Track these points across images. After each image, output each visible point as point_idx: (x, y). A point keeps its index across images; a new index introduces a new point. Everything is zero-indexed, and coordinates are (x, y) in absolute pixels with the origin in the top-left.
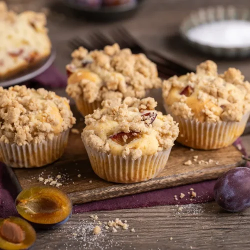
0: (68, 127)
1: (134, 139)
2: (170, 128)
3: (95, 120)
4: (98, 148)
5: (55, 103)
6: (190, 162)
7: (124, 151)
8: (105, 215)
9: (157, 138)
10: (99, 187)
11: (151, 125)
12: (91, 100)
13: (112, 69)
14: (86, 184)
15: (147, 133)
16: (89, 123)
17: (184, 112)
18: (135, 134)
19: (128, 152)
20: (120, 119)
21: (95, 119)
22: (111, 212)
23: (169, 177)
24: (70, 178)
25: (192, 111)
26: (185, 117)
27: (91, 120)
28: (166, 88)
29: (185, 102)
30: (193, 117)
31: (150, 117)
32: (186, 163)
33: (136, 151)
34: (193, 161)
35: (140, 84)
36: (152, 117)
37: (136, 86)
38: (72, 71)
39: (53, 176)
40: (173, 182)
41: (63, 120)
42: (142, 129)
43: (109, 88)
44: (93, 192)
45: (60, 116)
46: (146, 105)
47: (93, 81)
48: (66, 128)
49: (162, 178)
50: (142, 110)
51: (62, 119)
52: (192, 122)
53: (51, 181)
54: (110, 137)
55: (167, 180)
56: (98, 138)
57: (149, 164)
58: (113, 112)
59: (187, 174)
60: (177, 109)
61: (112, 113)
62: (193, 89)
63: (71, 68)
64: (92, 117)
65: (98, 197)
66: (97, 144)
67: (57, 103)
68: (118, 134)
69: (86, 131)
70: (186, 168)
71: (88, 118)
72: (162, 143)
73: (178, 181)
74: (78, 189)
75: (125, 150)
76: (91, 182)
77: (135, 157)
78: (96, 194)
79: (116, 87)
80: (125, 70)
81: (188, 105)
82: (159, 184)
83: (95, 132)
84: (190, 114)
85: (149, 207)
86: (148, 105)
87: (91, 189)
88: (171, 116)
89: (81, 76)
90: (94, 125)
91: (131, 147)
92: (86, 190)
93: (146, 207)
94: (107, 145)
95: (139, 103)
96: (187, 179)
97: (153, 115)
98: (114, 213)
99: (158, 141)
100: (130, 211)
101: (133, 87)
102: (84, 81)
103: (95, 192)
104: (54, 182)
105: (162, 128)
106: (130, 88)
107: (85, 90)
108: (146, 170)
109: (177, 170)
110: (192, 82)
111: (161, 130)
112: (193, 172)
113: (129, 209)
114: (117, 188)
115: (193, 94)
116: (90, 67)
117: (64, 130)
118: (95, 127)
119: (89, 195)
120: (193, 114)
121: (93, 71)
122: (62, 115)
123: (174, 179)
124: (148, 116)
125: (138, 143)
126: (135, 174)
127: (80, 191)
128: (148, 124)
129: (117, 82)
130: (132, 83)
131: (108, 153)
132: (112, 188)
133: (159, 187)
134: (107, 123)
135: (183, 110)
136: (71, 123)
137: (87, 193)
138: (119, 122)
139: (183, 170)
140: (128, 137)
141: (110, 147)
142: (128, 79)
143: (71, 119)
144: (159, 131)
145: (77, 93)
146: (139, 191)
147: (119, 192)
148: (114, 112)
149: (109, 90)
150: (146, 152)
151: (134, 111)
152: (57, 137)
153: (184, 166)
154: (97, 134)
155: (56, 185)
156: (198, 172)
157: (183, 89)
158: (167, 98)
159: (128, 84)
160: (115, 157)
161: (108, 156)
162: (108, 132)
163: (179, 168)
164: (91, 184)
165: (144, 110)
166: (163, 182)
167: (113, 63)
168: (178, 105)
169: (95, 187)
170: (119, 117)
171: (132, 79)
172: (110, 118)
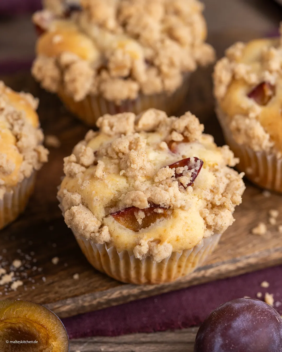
0: (34, 169)
1: (158, 220)
2: (228, 185)
3: (83, 169)
4: (88, 235)
5: (8, 120)
6: (262, 229)
7: (138, 247)
8: (102, 349)
9: (201, 214)
10: (91, 291)
11: (190, 188)
12: (80, 96)
13: (120, 30)
14: (68, 282)
15: (182, 208)
16: (72, 175)
17: (254, 142)
18: (160, 211)
19: (144, 249)
20: (130, 174)
21: (82, 165)
22: (112, 339)
23: (224, 263)
24: (37, 264)
25: (272, 138)
26: (256, 148)
27: (77, 168)
28: (221, 82)
29: (257, 118)
30: (272, 148)
31: (190, 169)
32: (255, 231)
33: (161, 248)
34: (267, 223)
35: (172, 64)
36: (193, 171)
37: (165, 69)
38: (44, 25)
39: (7, 260)
40: (230, 272)
41: (24, 159)
42: (173, 202)
43: (114, 73)
44: (80, 302)
45: (17, 152)
46: (182, 134)
47: (83, 57)
48: (28, 173)
49: (211, 267)
50: (174, 145)
51: (21, 156)
52: (269, 158)
53: (3, 275)
54: (111, 214)
55: (219, 270)
56: (89, 213)
57: (185, 260)
58: (117, 154)
59: (256, 257)
60: (243, 132)
61: (116, 157)
62: (273, 88)
63: (42, 19)
64: (78, 162)
65: (88, 309)
66: (86, 227)
67: (11, 121)
68: (126, 209)
69: (65, 191)
70: (255, 242)
71: (70, 162)
72: (211, 223)
73: (239, 269)
74: (52, 296)
75: (140, 245)
76: (76, 277)
77: (158, 259)
78: (86, 304)
79: (126, 72)
80: (145, 34)
81: (263, 125)
82: (203, 277)
83: (82, 199)
84: (266, 143)
85: (184, 330)
86: (186, 133)
87: (76, 296)
88: (231, 149)
89: (60, 44)
90: (80, 181)
91: (152, 239)
92: (67, 298)
93: (180, 328)
94: (106, 230)
95: (168, 129)
96: (257, 264)
97: (195, 166)
98: (119, 344)
99: (204, 219)
100: (148, 340)
101: (160, 72)
102: (66, 58)
103: (84, 301)
104: (8, 279)
105: (212, 191)
106: (153, 72)
107: (67, 78)
108: (179, 267)
109: (238, 247)
110: (271, 72)
111: (209, 198)
112: (268, 250)
113: (148, 332)
114: (125, 291)
115: (273, 99)
116: (78, 22)
117: (25, 178)
118: (82, 188)
119: (74, 307)
120: (271, 144)
121: (84, 32)
122: (21, 151)
123: (231, 267)
124: (186, 167)
125: (165, 230)
126: (159, 275)
127: (55, 301)
128: (186, 186)
129: (128, 64)
130: (157, 62)
131: (107, 244)
132: (115, 291)
133: (203, 281)
134: (106, 182)
135: (254, 138)
136: (39, 161)
137: (69, 304)
138: (129, 179)
139: (250, 246)
140: (146, 214)
141: (110, 233)
142: (149, 53)
143: (39, 153)
144: (206, 199)
145: (53, 79)
146: (166, 291)
147: (129, 296)
148: (121, 155)
149: (113, 78)
150: (179, 246)
151: (159, 148)
152: (12, 192)
153: (251, 237)
154: (86, 204)
155: (10, 284)
156: (277, 250)
157: (254, 87)
158: (223, 99)
159: (150, 63)
160: (120, 254)
161: (108, 250)
162: (106, 201)
163: (241, 243)
164: (75, 283)
165: (178, 143)
166: (212, 274)
167: (122, 18)
168: (244, 123)
169: (83, 290)
170: (128, 170)
171: (157, 54)
172: (112, 167)
